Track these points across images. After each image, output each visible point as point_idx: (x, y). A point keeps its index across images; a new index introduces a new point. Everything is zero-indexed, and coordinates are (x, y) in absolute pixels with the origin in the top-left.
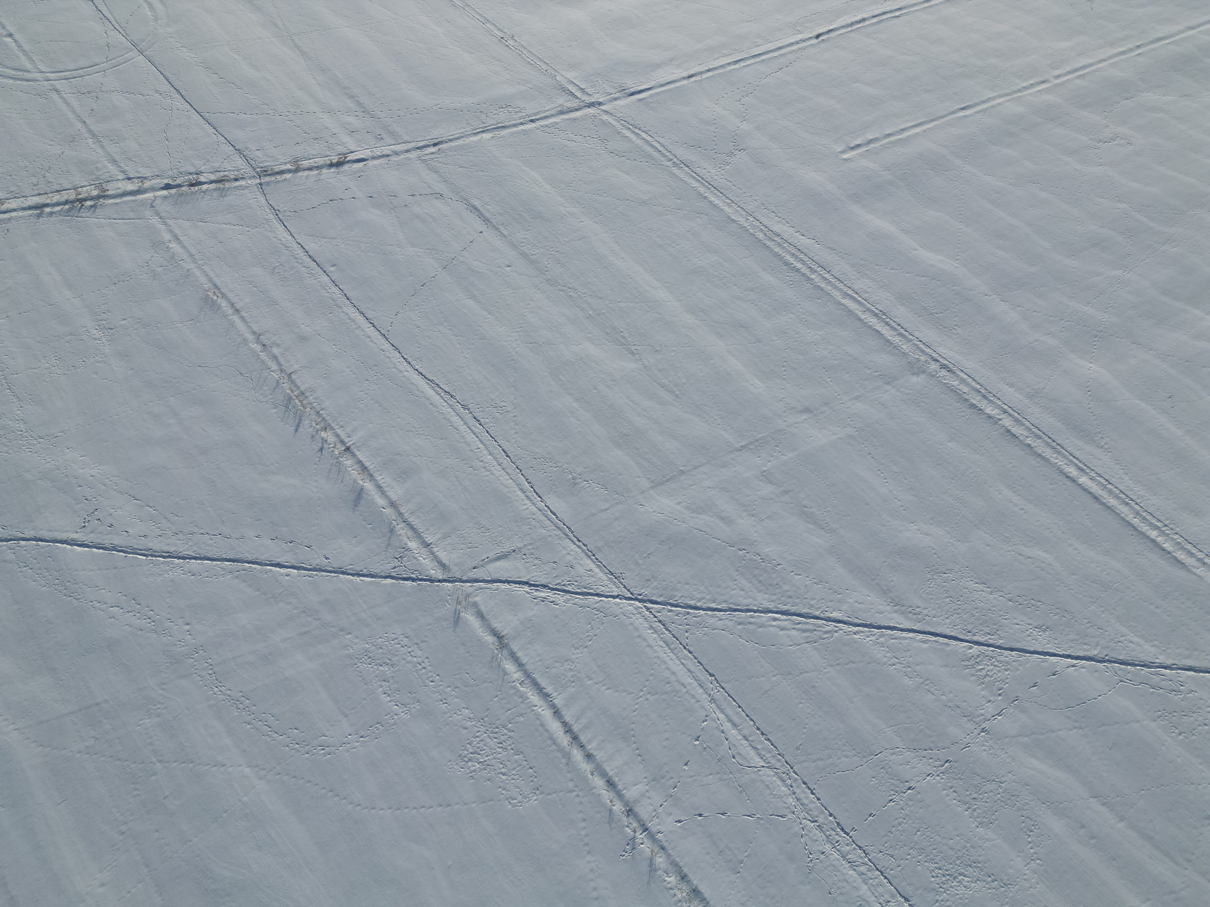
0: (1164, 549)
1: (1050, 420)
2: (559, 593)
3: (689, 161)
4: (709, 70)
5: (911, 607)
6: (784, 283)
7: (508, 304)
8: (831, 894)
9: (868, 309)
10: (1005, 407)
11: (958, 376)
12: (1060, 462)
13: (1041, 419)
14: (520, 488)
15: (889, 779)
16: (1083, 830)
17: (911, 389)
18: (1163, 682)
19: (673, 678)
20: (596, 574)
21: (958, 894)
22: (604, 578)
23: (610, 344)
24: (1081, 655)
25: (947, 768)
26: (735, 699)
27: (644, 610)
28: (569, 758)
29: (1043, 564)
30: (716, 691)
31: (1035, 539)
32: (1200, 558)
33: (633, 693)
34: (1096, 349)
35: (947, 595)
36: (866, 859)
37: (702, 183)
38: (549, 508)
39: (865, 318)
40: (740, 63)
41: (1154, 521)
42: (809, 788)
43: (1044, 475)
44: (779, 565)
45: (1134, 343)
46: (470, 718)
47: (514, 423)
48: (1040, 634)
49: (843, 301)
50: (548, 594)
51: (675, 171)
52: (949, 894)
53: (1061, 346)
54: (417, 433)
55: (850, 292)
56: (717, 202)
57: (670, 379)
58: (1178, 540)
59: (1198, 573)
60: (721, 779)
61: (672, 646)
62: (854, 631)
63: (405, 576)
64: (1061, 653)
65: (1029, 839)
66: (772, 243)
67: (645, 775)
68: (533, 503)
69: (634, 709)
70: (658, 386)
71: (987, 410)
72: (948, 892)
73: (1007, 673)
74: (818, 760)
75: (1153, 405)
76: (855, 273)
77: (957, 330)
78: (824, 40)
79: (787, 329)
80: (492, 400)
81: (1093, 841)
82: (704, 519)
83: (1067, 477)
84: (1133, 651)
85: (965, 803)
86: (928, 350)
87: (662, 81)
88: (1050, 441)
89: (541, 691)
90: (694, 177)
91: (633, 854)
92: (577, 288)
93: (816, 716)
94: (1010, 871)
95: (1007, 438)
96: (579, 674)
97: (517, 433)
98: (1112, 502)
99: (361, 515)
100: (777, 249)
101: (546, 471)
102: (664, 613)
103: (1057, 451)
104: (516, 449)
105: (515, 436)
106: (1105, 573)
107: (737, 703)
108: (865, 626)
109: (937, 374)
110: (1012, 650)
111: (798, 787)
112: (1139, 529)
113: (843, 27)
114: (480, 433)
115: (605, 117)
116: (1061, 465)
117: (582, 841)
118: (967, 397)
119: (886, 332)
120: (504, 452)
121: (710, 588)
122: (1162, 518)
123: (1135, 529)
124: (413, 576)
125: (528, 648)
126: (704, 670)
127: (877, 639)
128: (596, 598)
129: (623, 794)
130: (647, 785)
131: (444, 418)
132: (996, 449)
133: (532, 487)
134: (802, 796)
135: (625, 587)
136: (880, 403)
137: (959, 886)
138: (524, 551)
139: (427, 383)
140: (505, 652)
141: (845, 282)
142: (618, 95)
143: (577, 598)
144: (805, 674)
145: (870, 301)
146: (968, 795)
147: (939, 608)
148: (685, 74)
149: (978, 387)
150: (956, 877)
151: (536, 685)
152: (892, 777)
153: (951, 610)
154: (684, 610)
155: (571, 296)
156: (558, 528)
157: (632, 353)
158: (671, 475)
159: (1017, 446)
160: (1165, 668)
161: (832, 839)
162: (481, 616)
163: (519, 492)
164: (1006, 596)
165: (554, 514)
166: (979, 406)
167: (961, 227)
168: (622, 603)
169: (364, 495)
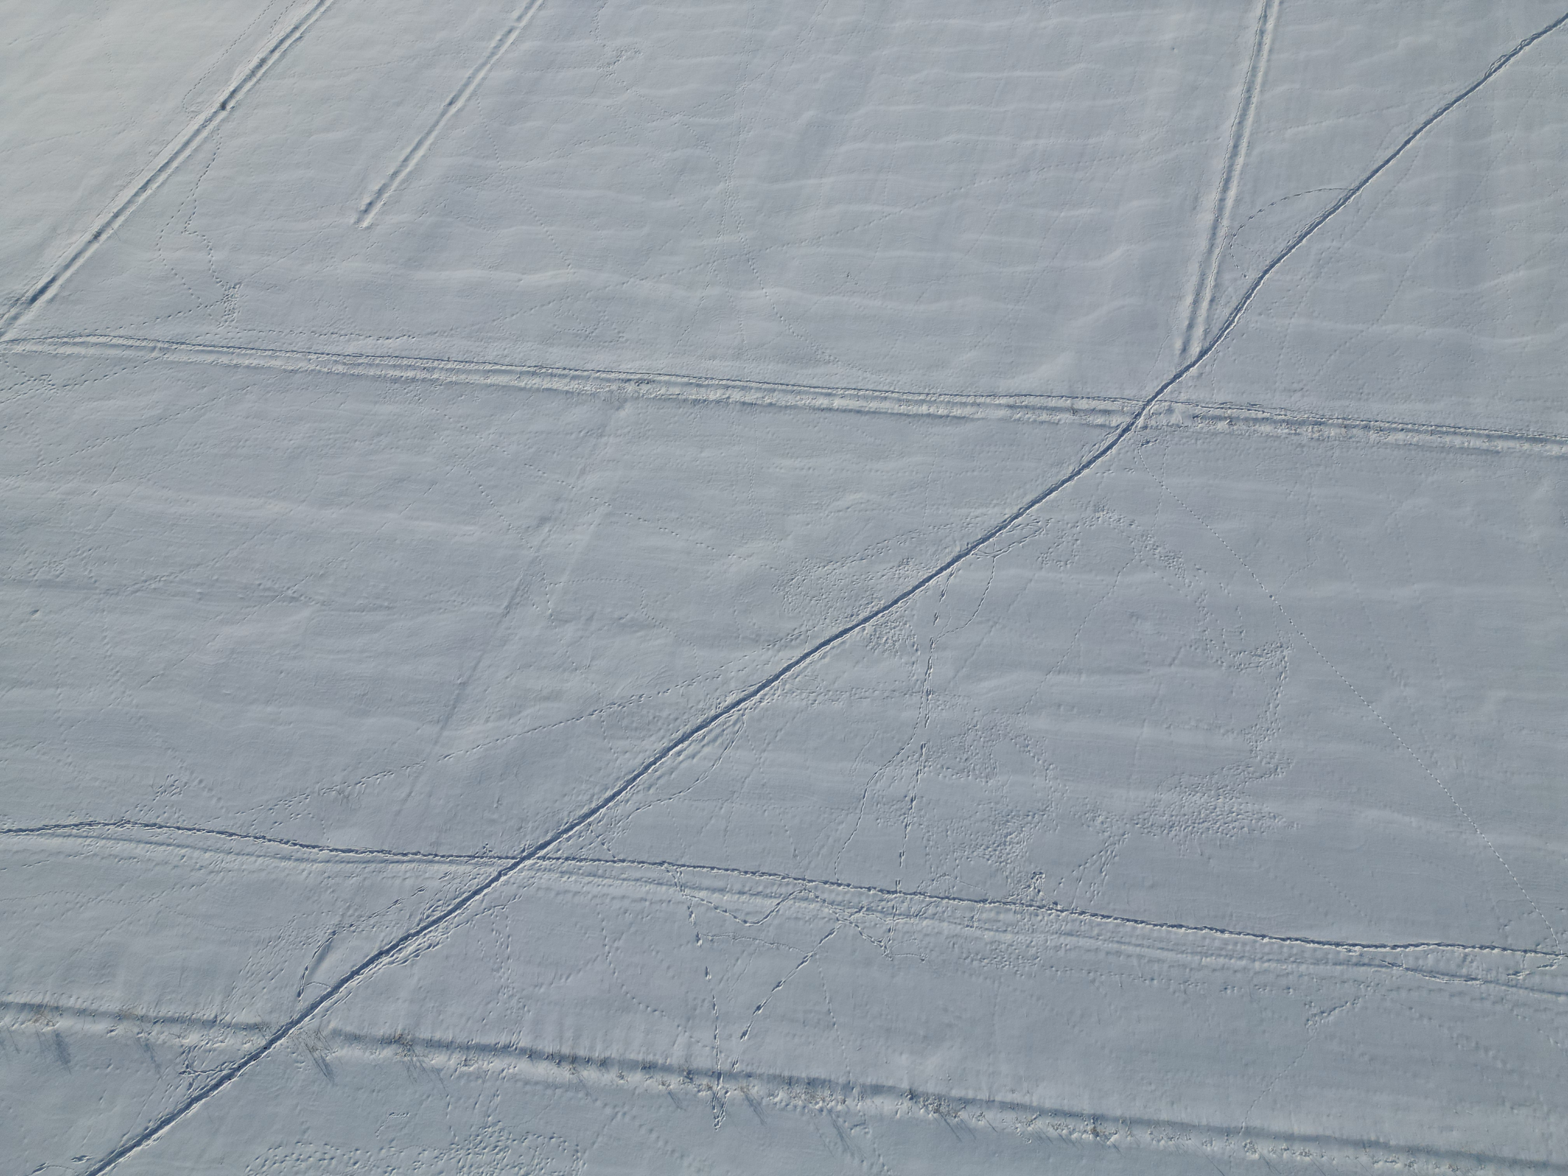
0: (941, 417)
1: (770, 367)
2: (430, 929)
3: (180, 336)
4: (116, 216)
5: (788, 635)
6: (409, 403)
7: (74, 658)
8: (923, 960)
9: (521, 373)
10: (724, 382)
11: (660, 382)
12: (807, 401)
13: (761, 372)
14: (280, 858)
15: (890, 808)
16: (1062, 708)
17: (627, 426)
18: (1024, 531)
19: (626, 903)
20: (456, 872)
21: (1017, 855)
22: (469, 868)
23: (255, 608)
24: (949, 560)
25: (926, 753)
26: (702, 865)
27: (541, 862)
28: (584, 1086)
29: (863, 505)
30: (679, 874)
31: (840, 487)
32: (972, 403)
33: (598, 956)
34: (757, 272)
35: (809, 598)
36: (928, 899)
37: (218, 352)
38: (337, 850)
39: (526, 384)
40: (150, 186)
41: (916, 397)
42: (833, 884)
43: (804, 423)
44: (641, 697)
45: (784, 246)
46: (436, 1157)
47: (206, 790)
48: (906, 569)
49: (489, 381)
50: (417, 943)
51: (171, 358)
52: (1011, 862)
53: (727, 290)
54: (79, 905)
55: (488, 367)
56: (255, 362)
57: (364, 595)
58: (946, 400)
59: (981, 417)
60: (751, 955)
61: (600, 872)
62: (759, 700)
63: (213, 1082)
64: (934, 572)
65: (1031, 755)
66: (360, 368)
67: (676, 1024)
68: (312, 861)
69: (612, 971)
70: (356, 613)
71: (710, 396)
72: (1009, 861)
73: (908, 625)
74: (820, 849)
75: (840, 293)
76: (477, 344)
77: (623, 337)
78: (233, 107)
79: (453, 450)
80: (152, 786)
81: (1075, 710)
82: (527, 715)
83: (823, 410)
84: (983, 523)
85: (963, 771)
86: (613, 376)
87: (61, 262)
88: (784, 387)
89: (496, 1050)
90: (203, 351)
91: (726, 1112)
92: (154, 575)
93: (787, 810)
94: (1039, 795)
95: (747, 411)
96: (525, 993)
97: (220, 799)
98: (873, 405)
99: (87, 1066)
100: (372, 372)
101: (297, 813)
102: (565, 846)
103: (797, 393)
104: (235, 818)
105: (221, 804)
106: (914, 473)
107: (707, 868)
108: (764, 686)
109: (639, 393)
110: (896, 602)
111: (823, 892)
112: (911, 413)
113: (245, 81)
114: (169, 838)
115: (19, 348)
116: (809, 403)
117: (666, 1154)
118: (684, 397)
119: (557, 384)
120: (222, 833)
121: (591, 779)
122: (921, 390)
123: (908, 416)
124: (224, 1073)
125: (442, 1020)
126: (651, 866)
127: (783, 690)
128: (477, 897)
129: (670, 1065)
130: (685, 1031)
131: (103, 858)
132: (746, 429)
133: (295, 844)
134: (833, 897)
135: (500, 858)
136: (609, 461)
137: (1012, 847)
138: (347, 921)
139: (38, 835)
140: (418, 1050)
141: (475, 360)
142: (13, 311)
143: (455, 917)
144: (747, 781)
145: (516, 363)
146: (960, 762)
147: (812, 615)
148: (88, 236)
149: (686, 380)
150: (1005, 841)
151: (484, 1049)
152: (891, 804)
153: (823, 608)
154: (583, 824)
155: (155, 589)
156: (368, 862)
157: (293, 599)
158: (453, 697)
159: (761, 412)
160: (1016, 517)
161: (887, 910)
162: (354, 1038)
163: (283, 864)
164: (855, 558)
165: (350, 851)
166: (701, 397)
167: (545, 229)
168: (511, 877)
169: (66, 1040)
